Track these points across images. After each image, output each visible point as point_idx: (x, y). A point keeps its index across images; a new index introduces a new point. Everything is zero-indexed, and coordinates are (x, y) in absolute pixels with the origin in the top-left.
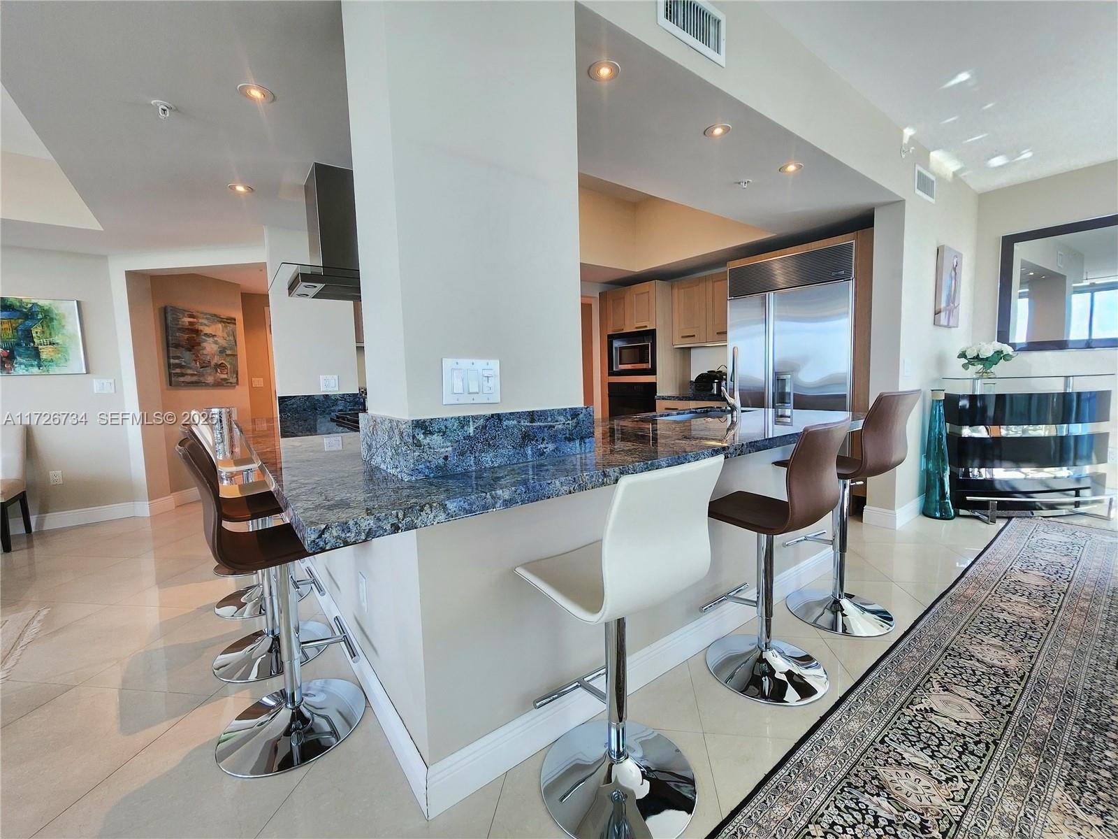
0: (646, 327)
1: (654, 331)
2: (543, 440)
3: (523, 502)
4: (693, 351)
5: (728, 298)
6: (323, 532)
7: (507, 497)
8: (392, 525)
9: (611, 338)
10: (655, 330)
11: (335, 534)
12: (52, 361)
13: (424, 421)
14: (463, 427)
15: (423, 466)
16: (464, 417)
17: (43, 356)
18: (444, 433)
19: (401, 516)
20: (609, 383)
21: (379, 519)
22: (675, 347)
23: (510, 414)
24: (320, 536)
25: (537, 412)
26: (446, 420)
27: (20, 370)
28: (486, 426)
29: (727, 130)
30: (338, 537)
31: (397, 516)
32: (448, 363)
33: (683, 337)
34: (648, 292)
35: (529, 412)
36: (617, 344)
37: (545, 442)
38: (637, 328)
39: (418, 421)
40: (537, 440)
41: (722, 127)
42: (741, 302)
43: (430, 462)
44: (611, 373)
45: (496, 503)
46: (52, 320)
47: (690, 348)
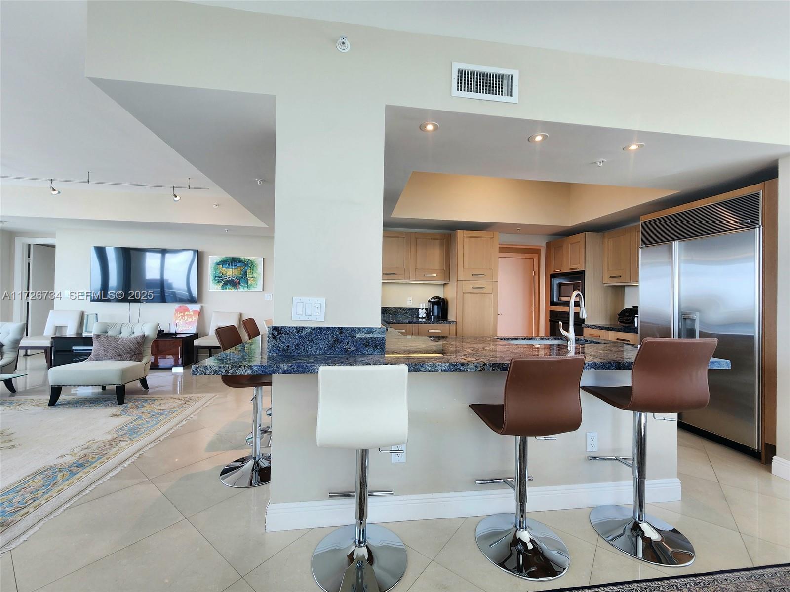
0: (576, 269)
1: (583, 273)
2: (348, 343)
3: (295, 373)
4: (626, 290)
5: (641, 246)
6: (197, 368)
7: (285, 368)
8: (226, 371)
9: (553, 276)
10: (584, 271)
11: (202, 370)
12: (252, 285)
13: (278, 327)
14: (298, 332)
15: (276, 349)
16: (300, 327)
17: (249, 283)
18: (288, 334)
19: (230, 368)
20: (550, 311)
21: (220, 367)
22: (606, 285)
23: (327, 327)
24: (196, 370)
25: (345, 328)
26: (290, 327)
27: (241, 288)
28: (312, 333)
29: (544, 137)
30: (203, 371)
31: (228, 368)
32: (296, 299)
33: (610, 277)
34: (580, 242)
35: (339, 328)
36: (557, 281)
37: (349, 345)
38: (570, 269)
39: (275, 327)
40: (343, 343)
41: (541, 135)
42: (652, 249)
43: (280, 347)
44: (552, 304)
45: (279, 370)
46: (254, 266)
47: (624, 286)
